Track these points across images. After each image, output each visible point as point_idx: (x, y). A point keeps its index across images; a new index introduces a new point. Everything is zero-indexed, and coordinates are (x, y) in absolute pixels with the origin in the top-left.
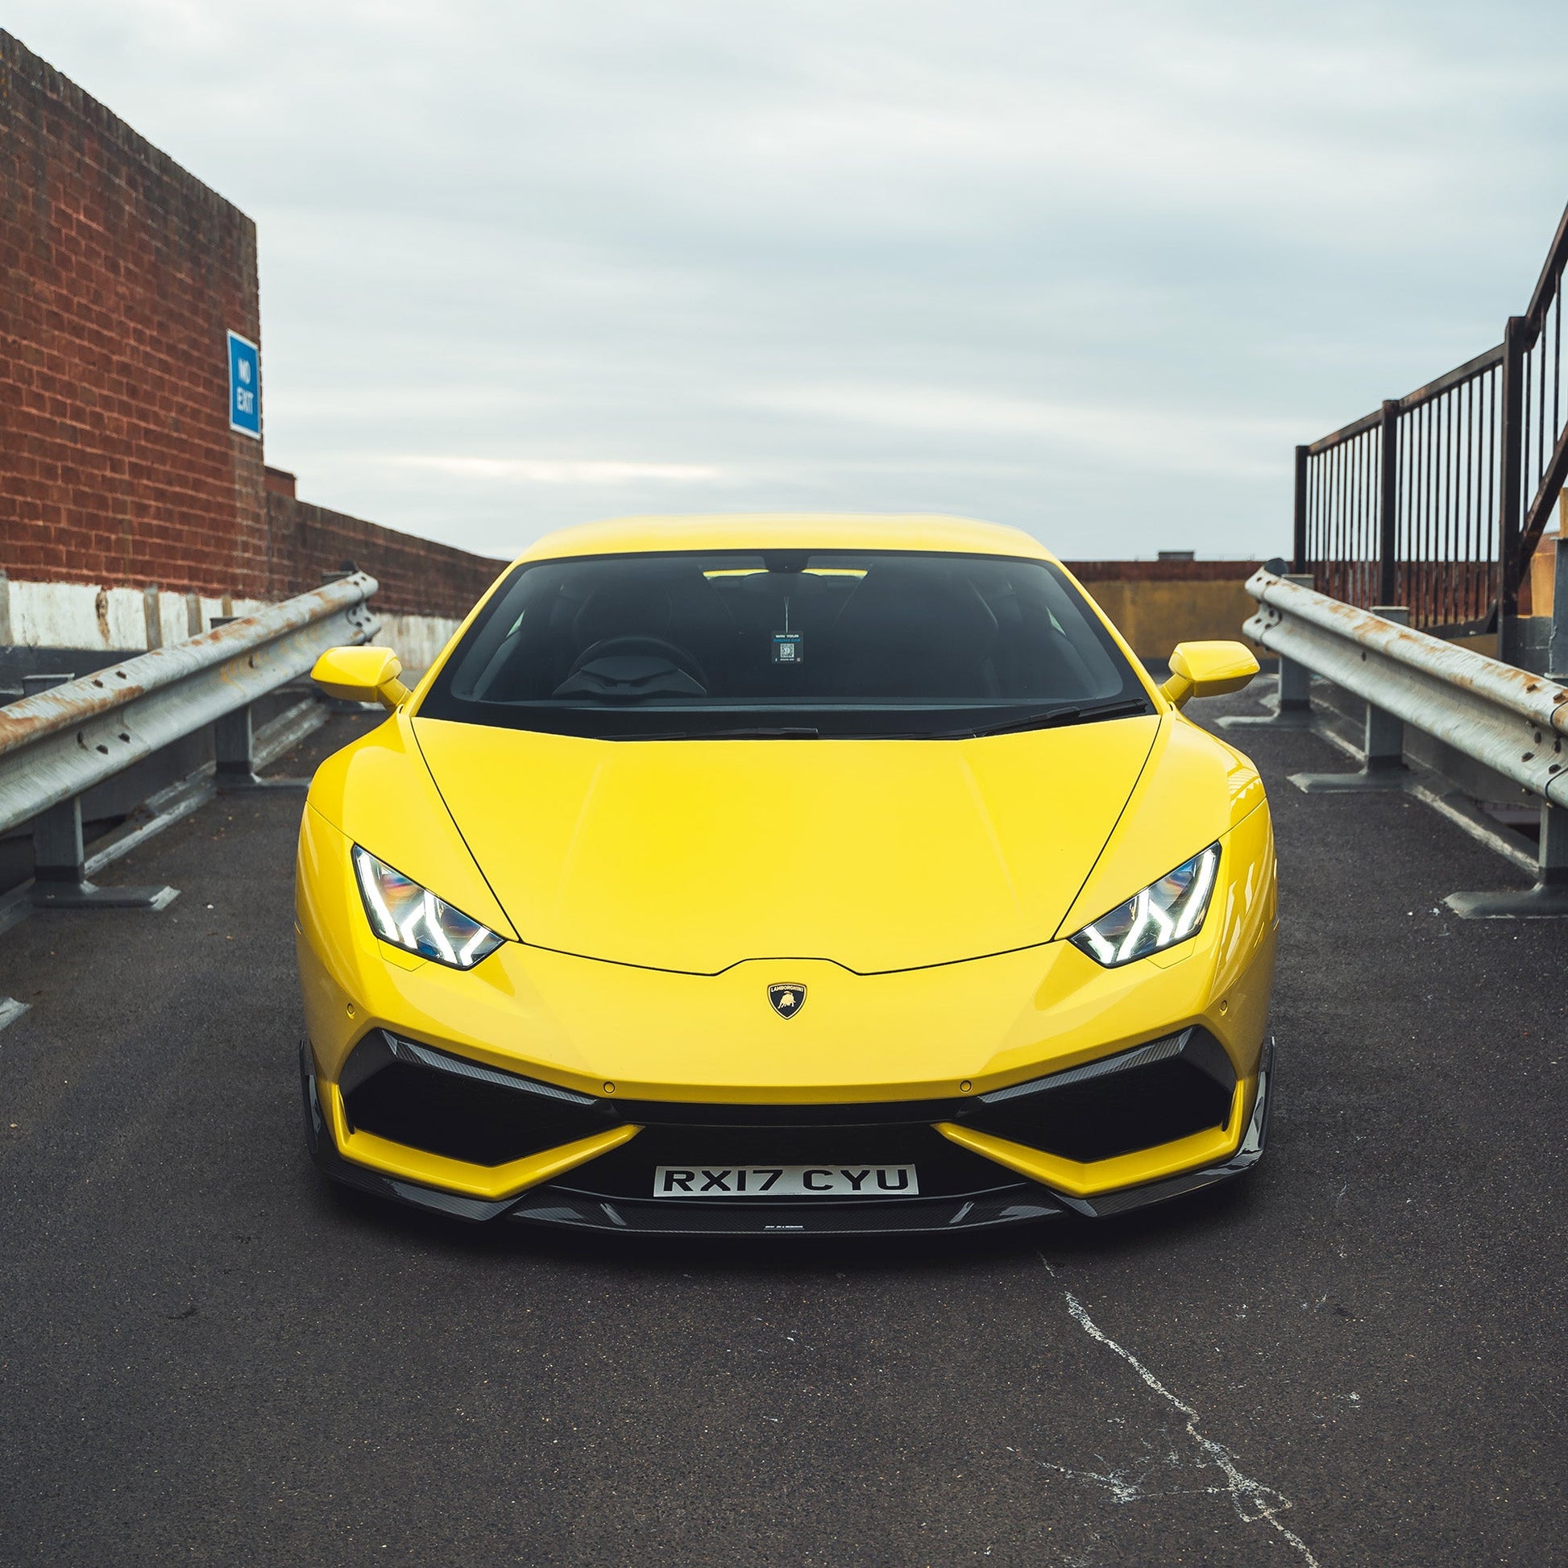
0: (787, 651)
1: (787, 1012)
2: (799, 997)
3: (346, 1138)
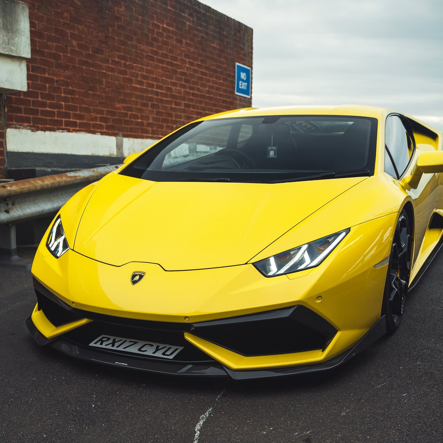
0: (272, 153)
1: (134, 282)
2: (141, 277)
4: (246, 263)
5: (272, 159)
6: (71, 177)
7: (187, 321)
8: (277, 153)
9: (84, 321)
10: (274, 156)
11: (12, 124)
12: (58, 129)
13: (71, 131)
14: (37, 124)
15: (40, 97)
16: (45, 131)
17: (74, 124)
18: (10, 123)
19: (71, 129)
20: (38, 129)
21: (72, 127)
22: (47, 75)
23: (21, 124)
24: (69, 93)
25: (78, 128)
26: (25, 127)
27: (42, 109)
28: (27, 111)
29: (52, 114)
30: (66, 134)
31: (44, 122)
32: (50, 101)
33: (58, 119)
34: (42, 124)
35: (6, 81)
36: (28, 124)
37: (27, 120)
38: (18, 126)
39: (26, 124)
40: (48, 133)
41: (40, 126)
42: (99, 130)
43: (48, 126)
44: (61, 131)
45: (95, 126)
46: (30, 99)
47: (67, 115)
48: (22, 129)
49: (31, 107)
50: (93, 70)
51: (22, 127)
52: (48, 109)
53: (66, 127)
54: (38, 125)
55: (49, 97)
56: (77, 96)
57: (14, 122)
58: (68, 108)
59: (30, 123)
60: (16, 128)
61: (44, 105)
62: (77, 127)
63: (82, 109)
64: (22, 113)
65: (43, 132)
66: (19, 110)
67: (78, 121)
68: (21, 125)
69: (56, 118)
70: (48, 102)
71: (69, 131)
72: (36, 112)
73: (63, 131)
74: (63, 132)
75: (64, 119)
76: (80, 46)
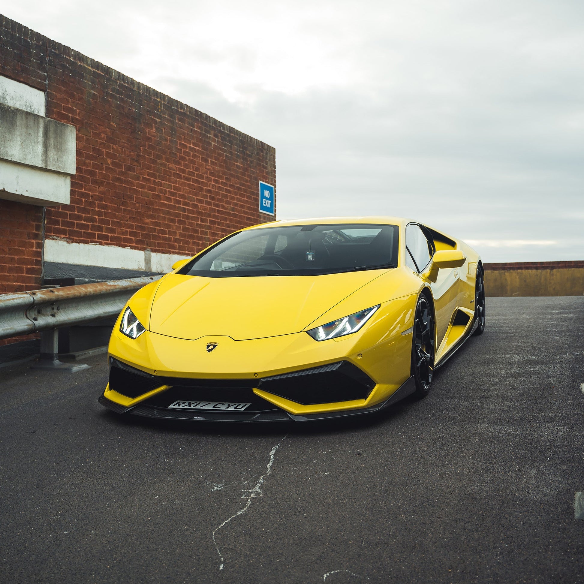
0: (310, 257)
1: (209, 351)
2: (215, 346)
3: (108, 391)
4: (301, 332)
5: (310, 261)
6: (110, 285)
7: (256, 377)
8: (315, 256)
9: (163, 388)
10: (312, 259)
11: (50, 236)
12: (92, 242)
13: (103, 244)
14: (72, 236)
15: (76, 210)
16: (79, 243)
17: (106, 238)
18: (49, 234)
19: (103, 242)
20: (73, 241)
21: (104, 240)
22: (83, 191)
23: (58, 235)
24: (102, 208)
25: (109, 242)
26: (61, 239)
27: (78, 222)
28: (66, 224)
29: (86, 227)
30: (98, 247)
31: (79, 234)
32: (85, 215)
33: (92, 232)
34: (76, 237)
35: (53, 194)
36: (65, 236)
37: (64, 232)
38: (55, 237)
39: (62, 236)
40: (81, 245)
41: (75, 238)
42: (129, 244)
43: (82, 238)
44: (93, 243)
45: (125, 240)
46: (68, 212)
47: (100, 229)
48: (59, 240)
49: (68, 220)
51: (59, 238)
52: (83, 222)
53: (98, 240)
54: (73, 237)
55: (84, 210)
56: (110, 211)
57: (52, 234)
58: (102, 221)
59: (67, 235)
60: (53, 239)
61: (79, 218)
62: (108, 241)
63: (114, 223)
64: (59, 226)
65: (78, 244)
66: (57, 222)
67: (110, 235)
68: (58, 237)
69: (90, 231)
70: (83, 215)
71: (101, 244)
72: (71, 225)
73: (96, 244)
74: (95, 245)
75: (97, 233)
76: (114, 164)
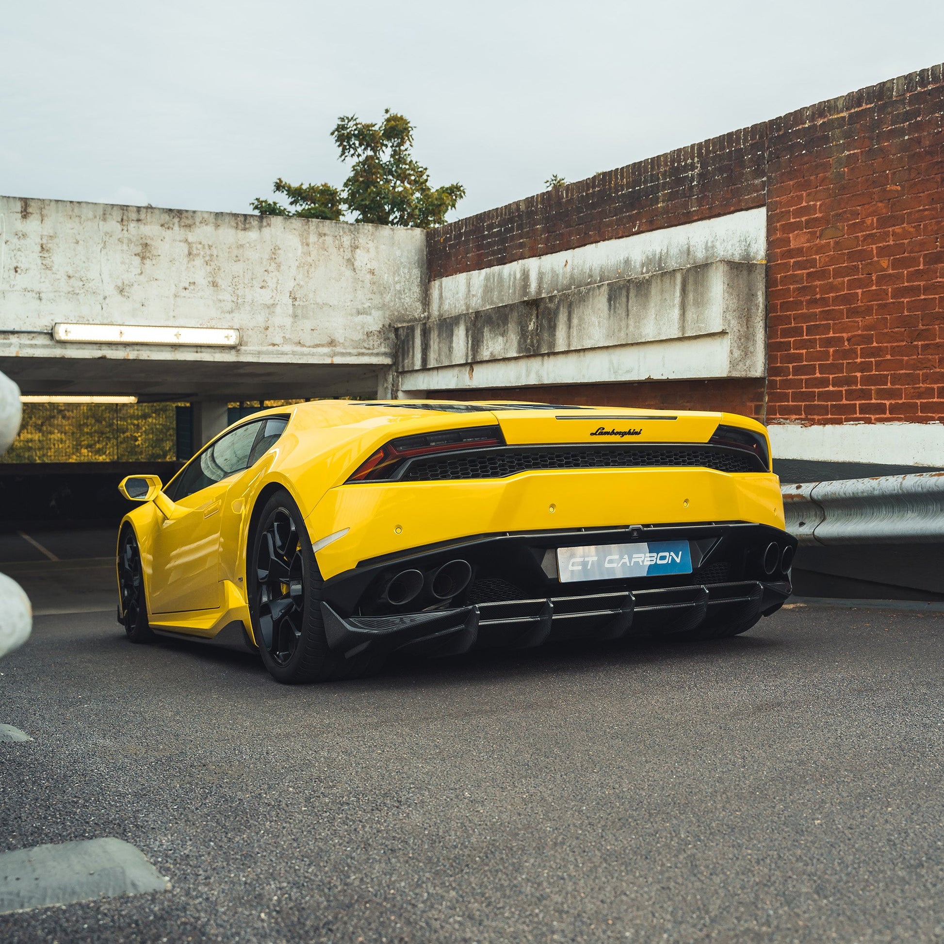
11: (774, 419)
12: (847, 420)
13: (873, 421)
14: (811, 415)
15: (817, 371)
16: (824, 424)
17: (881, 409)
18: (772, 416)
19: (873, 417)
20: (813, 422)
21: (873, 414)
22: (831, 335)
23: (786, 416)
24: (872, 355)
25: (888, 415)
26: (792, 422)
27: (821, 390)
28: (797, 397)
29: (837, 396)
30: (862, 427)
31: (824, 410)
32: (834, 376)
33: (848, 402)
34: (818, 415)
36: (797, 417)
37: (796, 411)
38: (782, 420)
39: (794, 417)
40: (829, 427)
41: (816, 417)
42: (937, 416)
43: (829, 416)
44: (852, 422)
45: (925, 408)
46: (802, 377)
47: (866, 395)
48: (788, 424)
49: (804, 390)
50: (925, 299)
51: (788, 421)
52: (831, 388)
53: (862, 416)
54: (812, 417)
55: (835, 368)
56: (889, 357)
57: (778, 416)
58: (867, 380)
59: (801, 415)
60: (780, 424)
61: (824, 382)
62: (885, 414)
63: (896, 379)
64: (789, 402)
65: (821, 427)
66: (785, 397)
67: (887, 403)
68: (786, 419)
69: (844, 402)
70: (831, 376)
71: (868, 421)
72: (810, 396)
73: (857, 422)
74: (856, 424)
75: (858, 402)
76: (896, 264)
